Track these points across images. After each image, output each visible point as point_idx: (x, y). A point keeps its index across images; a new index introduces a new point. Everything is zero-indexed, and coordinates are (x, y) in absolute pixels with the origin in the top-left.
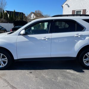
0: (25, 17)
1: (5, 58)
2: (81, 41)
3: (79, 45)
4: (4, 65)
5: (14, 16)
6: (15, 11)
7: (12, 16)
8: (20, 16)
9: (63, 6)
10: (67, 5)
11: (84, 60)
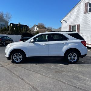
0: (29, 29)
1: (21, 56)
2: (66, 46)
3: (65, 48)
4: (20, 61)
5: (19, 29)
6: (19, 24)
7: (18, 29)
8: (25, 29)
9: (62, 21)
10: (65, 20)
11: (68, 58)
